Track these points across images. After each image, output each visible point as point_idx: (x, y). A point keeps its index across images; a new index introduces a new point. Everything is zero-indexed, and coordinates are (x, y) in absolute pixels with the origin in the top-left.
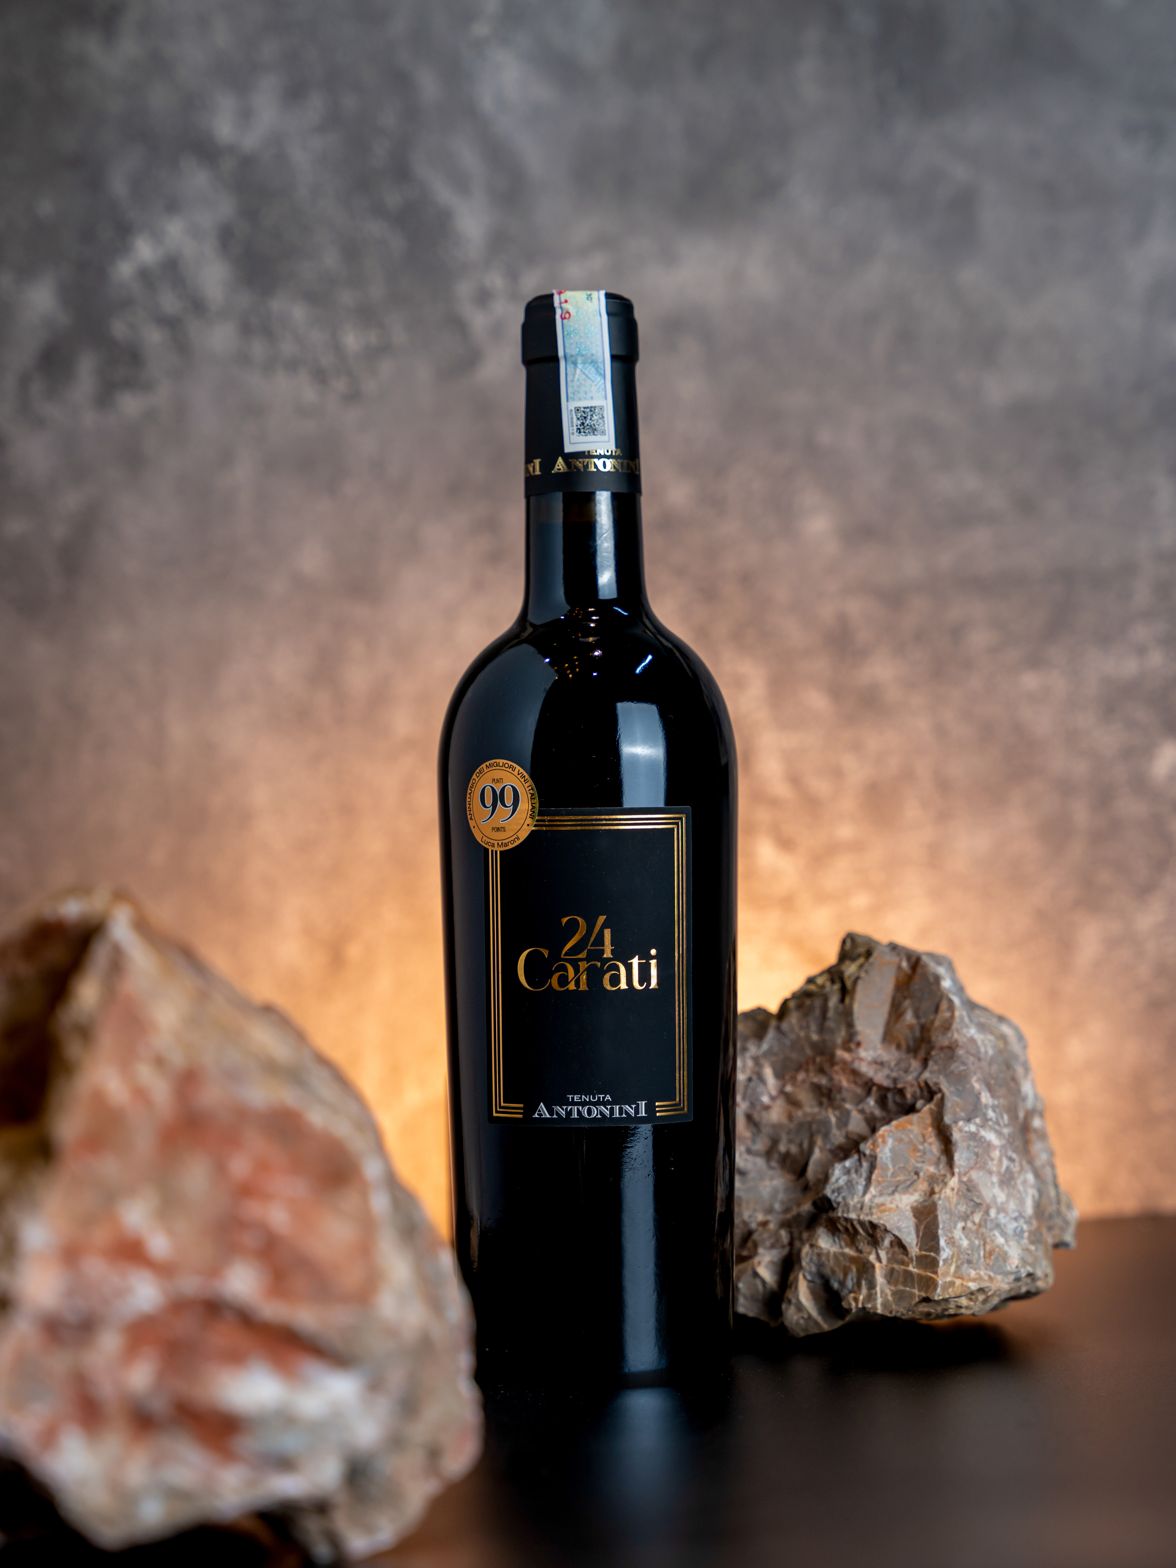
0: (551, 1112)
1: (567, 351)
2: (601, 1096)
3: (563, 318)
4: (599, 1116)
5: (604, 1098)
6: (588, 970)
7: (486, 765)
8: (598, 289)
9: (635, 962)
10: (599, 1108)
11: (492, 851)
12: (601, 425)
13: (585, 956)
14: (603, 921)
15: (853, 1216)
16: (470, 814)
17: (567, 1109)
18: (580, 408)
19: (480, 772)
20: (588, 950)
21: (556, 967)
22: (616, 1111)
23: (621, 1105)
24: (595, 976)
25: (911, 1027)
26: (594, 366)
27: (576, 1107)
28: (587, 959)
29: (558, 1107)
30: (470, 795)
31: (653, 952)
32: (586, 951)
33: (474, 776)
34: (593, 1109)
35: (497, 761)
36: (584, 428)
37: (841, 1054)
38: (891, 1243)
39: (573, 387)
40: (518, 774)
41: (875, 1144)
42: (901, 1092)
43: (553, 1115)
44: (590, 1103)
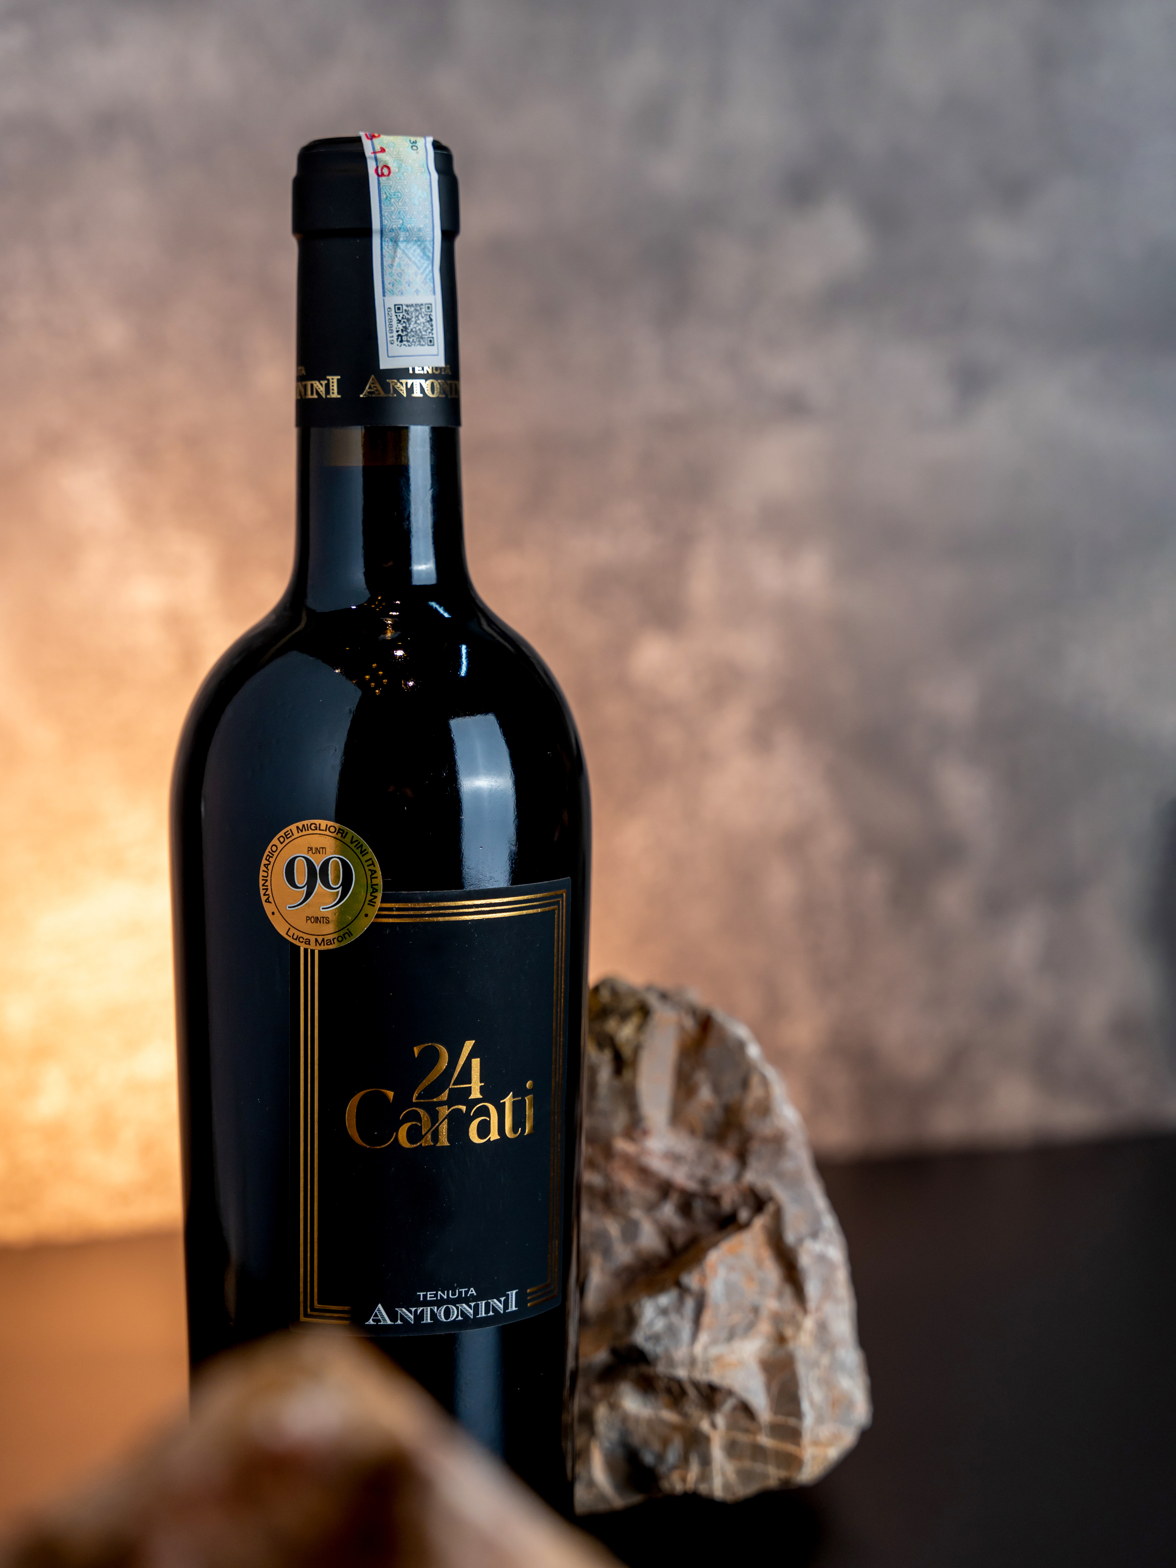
0: (393, 1316)
1: (385, 222)
2: (463, 1290)
3: (379, 175)
4: (460, 1318)
5: (466, 1292)
6: (450, 1117)
7: (298, 828)
8: (424, 136)
9: (508, 1101)
10: (460, 1307)
11: (306, 950)
12: (429, 330)
13: (446, 1098)
14: (471, 1047)
15: (682, 1373)
16: (264, 895)
17: (416, 1311)
18: (402, 305)
19: (286, 836)
20: (450, 1090)
21: (405, 1114)
22: (482, 1308)
23: (487, 1300)
24: (459, 1124)
25: (709, 1108)
26: (419, 246)
27: (429, 1308)
28: (449, 1103)
29: (404, 1310)
30: (267, 868)
31: (529, 1084)
32: (447, 1091)
33: (275, 841)
34: (453, 1309)
35: (317, 822)
36: (406, 335)
37: (622, 1145)
38: (735, 1409)
39: (391, 274)
40: (352, 842)
41: (704, 1278)
42: (716, 1199)
43: (397, 1321)
44: (449, 1301)
